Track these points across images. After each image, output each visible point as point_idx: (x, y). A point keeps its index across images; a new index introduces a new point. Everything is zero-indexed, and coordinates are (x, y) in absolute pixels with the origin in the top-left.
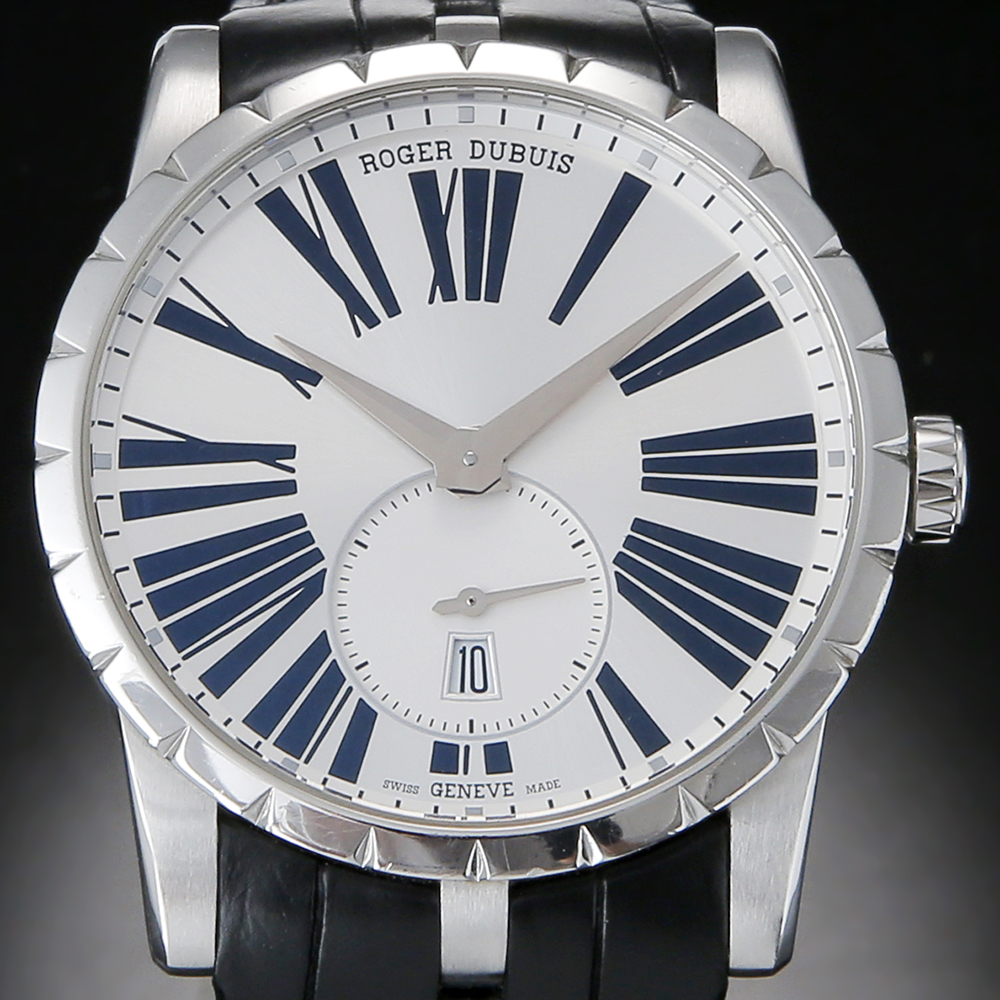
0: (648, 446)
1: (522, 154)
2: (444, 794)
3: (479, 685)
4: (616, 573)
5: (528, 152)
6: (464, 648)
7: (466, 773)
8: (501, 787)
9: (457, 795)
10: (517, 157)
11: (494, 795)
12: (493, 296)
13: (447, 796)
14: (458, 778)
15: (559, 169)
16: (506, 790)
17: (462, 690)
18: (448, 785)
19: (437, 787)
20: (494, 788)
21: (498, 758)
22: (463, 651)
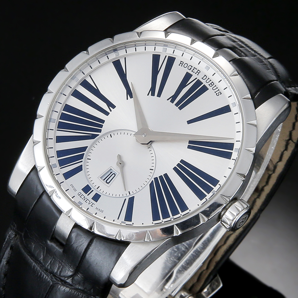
0: (182, 161)
1: (212, 85)
2: (80, 196)
3: (108, 182)
4: (153, 181)
5: (214, 86)
6: (112, 172)
7: (88, 195)
8: (92, 203)
9: (82, 198)
10: (211, 85)
11: (89, 204)
12: (181, 108)
13: (80, 197)
14: (86, 195)
15: (217, 94)
16: (92, 205)
17: (104, 180)
18: (82, 195)
19: (80, 193)
20: (90, 202)
21: (97, 197)
22: (111, 172)
